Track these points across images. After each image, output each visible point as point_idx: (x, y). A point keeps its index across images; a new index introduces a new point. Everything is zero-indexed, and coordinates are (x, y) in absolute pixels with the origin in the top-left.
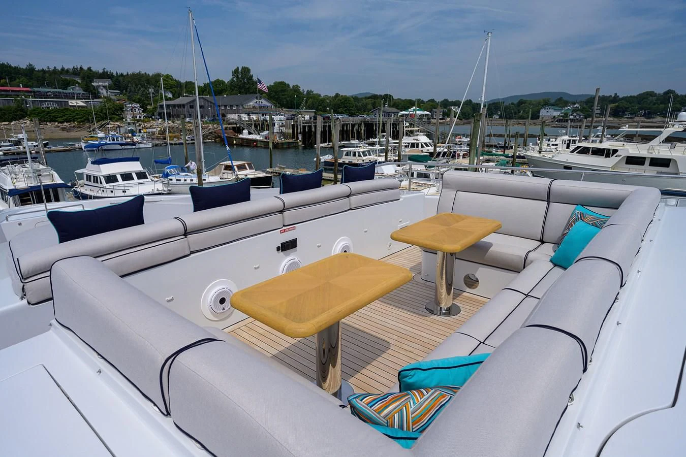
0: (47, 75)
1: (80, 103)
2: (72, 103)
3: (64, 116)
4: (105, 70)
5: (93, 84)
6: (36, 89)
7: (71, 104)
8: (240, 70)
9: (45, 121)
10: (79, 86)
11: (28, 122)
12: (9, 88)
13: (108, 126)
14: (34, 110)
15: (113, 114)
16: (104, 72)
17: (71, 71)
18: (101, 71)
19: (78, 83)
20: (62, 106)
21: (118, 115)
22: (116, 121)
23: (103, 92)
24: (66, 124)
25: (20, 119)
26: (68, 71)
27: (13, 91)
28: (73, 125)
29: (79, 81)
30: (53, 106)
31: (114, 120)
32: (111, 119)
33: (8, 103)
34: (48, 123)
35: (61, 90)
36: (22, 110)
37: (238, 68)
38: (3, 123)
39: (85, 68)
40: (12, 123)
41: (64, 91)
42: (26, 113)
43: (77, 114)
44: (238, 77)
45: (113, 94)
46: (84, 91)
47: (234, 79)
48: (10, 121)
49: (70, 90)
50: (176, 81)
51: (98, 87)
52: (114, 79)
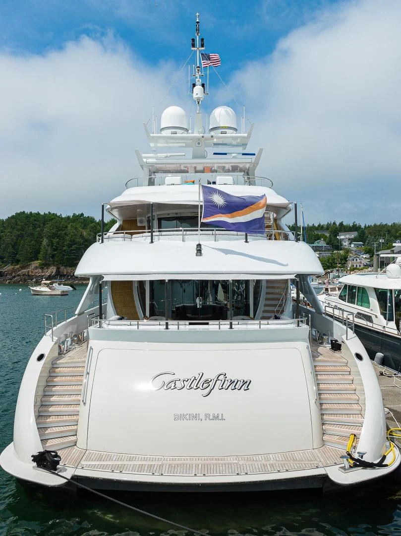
4: (355, 223)
5: (339, 237)
10: (324, 240)
16: (353, 225)
17: (325, 226)
18: (351, 225)
19: (326, 237)
21: (342, 264)
23: (347, 244)
26: (322, 227)
29: (328, 235)
32: (335, 268)
39: (338, 224)
49: (316, 244)
51: (343, 239)
52: (360, 231)
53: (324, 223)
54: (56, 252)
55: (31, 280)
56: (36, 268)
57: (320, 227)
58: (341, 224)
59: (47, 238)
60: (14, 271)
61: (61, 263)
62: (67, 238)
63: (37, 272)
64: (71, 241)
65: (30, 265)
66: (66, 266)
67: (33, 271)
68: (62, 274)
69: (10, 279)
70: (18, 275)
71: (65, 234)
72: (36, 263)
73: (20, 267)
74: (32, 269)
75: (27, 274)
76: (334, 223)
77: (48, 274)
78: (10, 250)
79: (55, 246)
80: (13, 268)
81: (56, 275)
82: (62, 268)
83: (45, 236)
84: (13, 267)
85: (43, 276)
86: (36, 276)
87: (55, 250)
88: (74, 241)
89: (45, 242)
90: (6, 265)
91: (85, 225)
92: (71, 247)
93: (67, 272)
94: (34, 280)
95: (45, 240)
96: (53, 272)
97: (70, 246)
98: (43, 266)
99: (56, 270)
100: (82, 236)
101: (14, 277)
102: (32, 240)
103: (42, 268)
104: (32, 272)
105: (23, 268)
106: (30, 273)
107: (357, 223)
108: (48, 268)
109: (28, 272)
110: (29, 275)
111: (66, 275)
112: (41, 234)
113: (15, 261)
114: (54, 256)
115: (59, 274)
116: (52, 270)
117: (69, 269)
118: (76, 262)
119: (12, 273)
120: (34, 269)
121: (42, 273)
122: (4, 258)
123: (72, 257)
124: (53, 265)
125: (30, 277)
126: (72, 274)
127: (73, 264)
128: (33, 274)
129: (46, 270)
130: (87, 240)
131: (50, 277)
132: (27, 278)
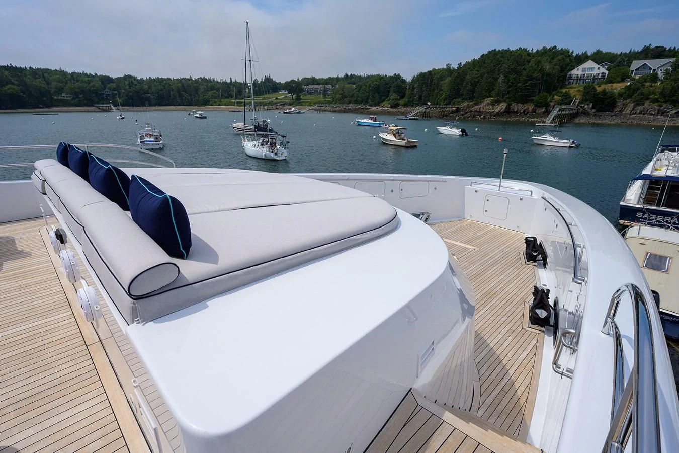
54: (510, 89)
55: (480, 116)
56: (488, 104)
59: (504, 75)
60: (468, 107)
61: (513, 100)
62: (525, 73)
63: (488, 109)
64: (528, 76)
65: (482, 102)
66: (517, 103)
68: (511, 110)
69: (463, 115)
70: (471, 111)
71: (524, 69)
72: (488, 100)
73: (474, 104)
74: (484, 106)
75: (478, 110)
77: (497, 111)
78: (469, 87)
79: (511, 82)
80: (468, 105)
81: (504, 113)
82: (513, 105)
83: (502, 72)
84: (468, 103)
85: (493, 112)
86: (486, 112)
87: (510, 86)
88: (531, 76)
89: (501, 78)
90: (464, 102)
92: (527, 83)
93: (518, 109)
94: (482, 117)
95: (502, 76)
96: (502, 109)
97: (526, 81)
98: (495, 103)
99: (506, 107)
100: (542, 70)
101: (467, 113)
102: (490, 77)
103: (493, 105)
104: (483, 109)
105: (476, 104)
106: (482, 110)
108: (498, 105)
109: (480, 109)
110: (480, 112)
111: (517, 112)
112: (499, 71)
113: (471, 98)
114: (508, 92)
115: (508, 111)
116: (502, 106)
117: (520, 106)
118: (529, 99)
119: (466, 109)
120: (485, 105)
121: (493, 109)
122: (462, 95)
123: (526, 93)
124: (505, 101)
125: (480, 113)
126: (522, 111)
127: (524, 100)
128: (484, 111)
129: (497, 107)
130: (549, 75)
131: (498, 114)
132: (476, 113)
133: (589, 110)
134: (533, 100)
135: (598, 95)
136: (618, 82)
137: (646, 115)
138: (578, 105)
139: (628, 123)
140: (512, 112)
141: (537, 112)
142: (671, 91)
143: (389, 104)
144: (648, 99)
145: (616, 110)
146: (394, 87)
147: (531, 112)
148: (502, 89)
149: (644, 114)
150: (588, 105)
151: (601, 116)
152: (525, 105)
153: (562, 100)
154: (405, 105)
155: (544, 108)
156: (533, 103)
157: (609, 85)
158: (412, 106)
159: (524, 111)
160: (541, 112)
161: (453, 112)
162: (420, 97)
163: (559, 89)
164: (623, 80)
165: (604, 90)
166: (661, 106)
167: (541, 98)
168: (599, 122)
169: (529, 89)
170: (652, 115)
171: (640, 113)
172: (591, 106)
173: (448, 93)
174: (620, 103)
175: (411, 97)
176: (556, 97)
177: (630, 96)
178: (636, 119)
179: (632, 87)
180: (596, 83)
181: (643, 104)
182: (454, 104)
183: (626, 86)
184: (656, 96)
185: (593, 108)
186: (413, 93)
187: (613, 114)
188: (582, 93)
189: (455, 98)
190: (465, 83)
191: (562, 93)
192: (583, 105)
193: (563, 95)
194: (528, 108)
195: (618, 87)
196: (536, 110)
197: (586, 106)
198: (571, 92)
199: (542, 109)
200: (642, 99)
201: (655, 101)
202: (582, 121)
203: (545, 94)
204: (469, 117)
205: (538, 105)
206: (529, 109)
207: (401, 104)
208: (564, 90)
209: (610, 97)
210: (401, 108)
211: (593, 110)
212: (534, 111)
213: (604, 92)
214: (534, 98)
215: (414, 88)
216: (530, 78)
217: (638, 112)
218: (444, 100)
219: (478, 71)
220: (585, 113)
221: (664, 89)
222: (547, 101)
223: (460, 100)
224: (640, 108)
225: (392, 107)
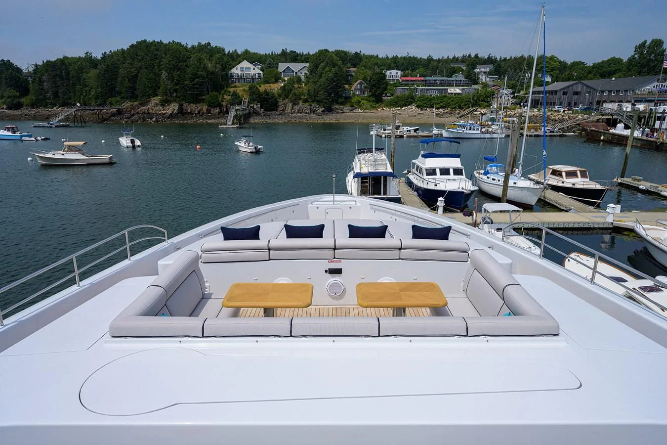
0: (440, 64)
1: (458, 90)
2: (451, 91)
3: (441, 102)
4: (491, 56)
5: (475, 71)
6: (427, 78)
7: (449, 92)
8: (648, 43)
9: (426, 107)
10: (462, 73)
11: (414, 107)
12: (408, 78)
13: (475, 113)
14: (421, 97)
15: (482, 101)
16: (489, 58)
17: (460, 59)
18: (486, 57)
19: (462, 70)
20: (442, 93)
21: (488, 102)
22: (484, 108)
23: (483, 78)
24: (441, 110)
25: (409, 105)
26: (457, 59)
27: (411, 81)
28: (446, 110)
29: (464, 68)
30: (435, 94)
31: (482, 107)
32: (480, 106)
33: (404, 91)
34: (428, 109)
35: (446, 78)
36: (412, 98)
37: (645, 42)
38: (398, 108)
39: (473, 56)
40: (403, 109)
41: (449, 79)
42: (414, 100)
43: (452, 101)
44: (641, 53)
45: (492, 80)
46: (465, 78)
47: (636, 56)
48: (402, 107)
49: (454, 78)
50: (560, 62)
51: (479, 73)
52: (496, 64)
53: (459, 55)
54: (177, 87)
55: (151, 119)
56: (157, 105)
57: (455, 60)
58: (476, 56)
59: (166, 71)
60: (133, 108)
61: (184, 99)
62: (189, 70)
63: (158, 110)
64: (193, 74)
65: (149, 101)
66: (190, 103)
67: (153, 108)
68: (184, 111)
69: (129, 118)
70: (138, 113)
71: (186, 66)
72: (155, 100)
73: (139, 104)
74: (152, 106)
75: (146, 111)
76: (470, 56)
77: (169, 112)
78: (127, 83)
79: (177, 80)
80: (132, 105)
81: (178, 114)
82: (185, 105)
83: (163, 68)
84: (131, 103)
85: (165, 114)
86: (157, 115)
87: (177, 84)
88: (197, 74)
89: (164, 75)
90: (125, 102)
91: (211, 56)
93: (191, 109)
94: (154, 119)
95: (164, 72)
96: (175, 110)
97: (192, 80)
98: (165, 103)
99: (179, 108)
100: (205, 68)
101: (133, 115)
102: (150, 73)
103: (163, 105)
104: (152, 110)
105: (142, 104)
106: (151, 111)
107: (493, 55)
108: (169, 105)
109: (148, 110)
110: (149, 113)
111: (191, 112)
112: (159, 66)
113: (134, 97)
114: (176, 91)
115: (181, 112)
116: (173, 108)
117: (193, 106)
118: (200, 98)
119: (130, 111)
120: (153, 104)
121: (163, 110)
122: (121, 93)
123: (195, 92)
124: (175, 101)
125: (150, 115)
126: (197, 112)
127: (196, 100)
128: (153, 112)
129: (168, 107)
130: (212, 73)
131: (171, 116)
132: (146, 116)
133: (259, 110)
134: (204, 99)
135: (262, 95)
136: (274, 83)
137: (303, 114)
138: (248, 105)
139: (293, 121)
140: (186, 113)
141: (212, 112)
142: (314, 93)
143: (4, 103)
144: (300, 99)
145: (280, 109)
146: (6, 79)
147: (206, 113)
148: (169, 87)
149: (301, 113)
150: (257, 105)
151: (270, 115)
152: (198, 105)
153: (233, 100)
154: (33, 105)
155: (218, 108)
156: (206, 102)
157: (268, 85)
158: (46, 106)
159: (199, 112)
160: (216, 112)
161: (113, 115)
162: (56, 95)
163: (225, 88)
164: (276, 81)
165: (266, 90)
166: (311, 106)
167: (213, 97)
168: (270, 121)
169: (197, 88)
170: (307, 113)
171: (298, 112)
172: (259, 106)
173: (99, 90)
174: (281, 102)
175: (41, 94)
176: (225, 97)
177: (287, 97)
178: (296, 117)
179: (286, 87)
180: (255, 83)
181: (298, 104)
182: (111, 104)
183: (282, 87)
184: (306, 97)
185: (261, 108)
186: (42, 89)
187: (278, 113)
188: (249, 93)
189: (112, 97)
190: (120, 79)
191: (230, 92)
192: (252, 105)
193: (232, 95)
194: (202, 109)
195: (276, 88)
196: (210, 110)
197: (255, 106)
198: (238, 91)
199: (216, 109)
200: (296, 99)
201: (306, 101)
202: (256, 121)
203: (215, 93)
204: (138, 121)
205: (212, 105)
206: (204, 109)
207: (25, 104)
208: (232, 90)
209: (272, 97)
210: (27, 109)
211: (262, 110)
212: (208, 111)
213: (266, 92)
214: (203, 97)
215: (41, 82)
216: (195, 76)
217: (297, 111)
218: (96, 99)
219: (131, 64)
220: (257, 113)
221: (309, 90)
222: (218, 101)
223: (118, 99)
224: (297, 108)
225: (9, 108)
